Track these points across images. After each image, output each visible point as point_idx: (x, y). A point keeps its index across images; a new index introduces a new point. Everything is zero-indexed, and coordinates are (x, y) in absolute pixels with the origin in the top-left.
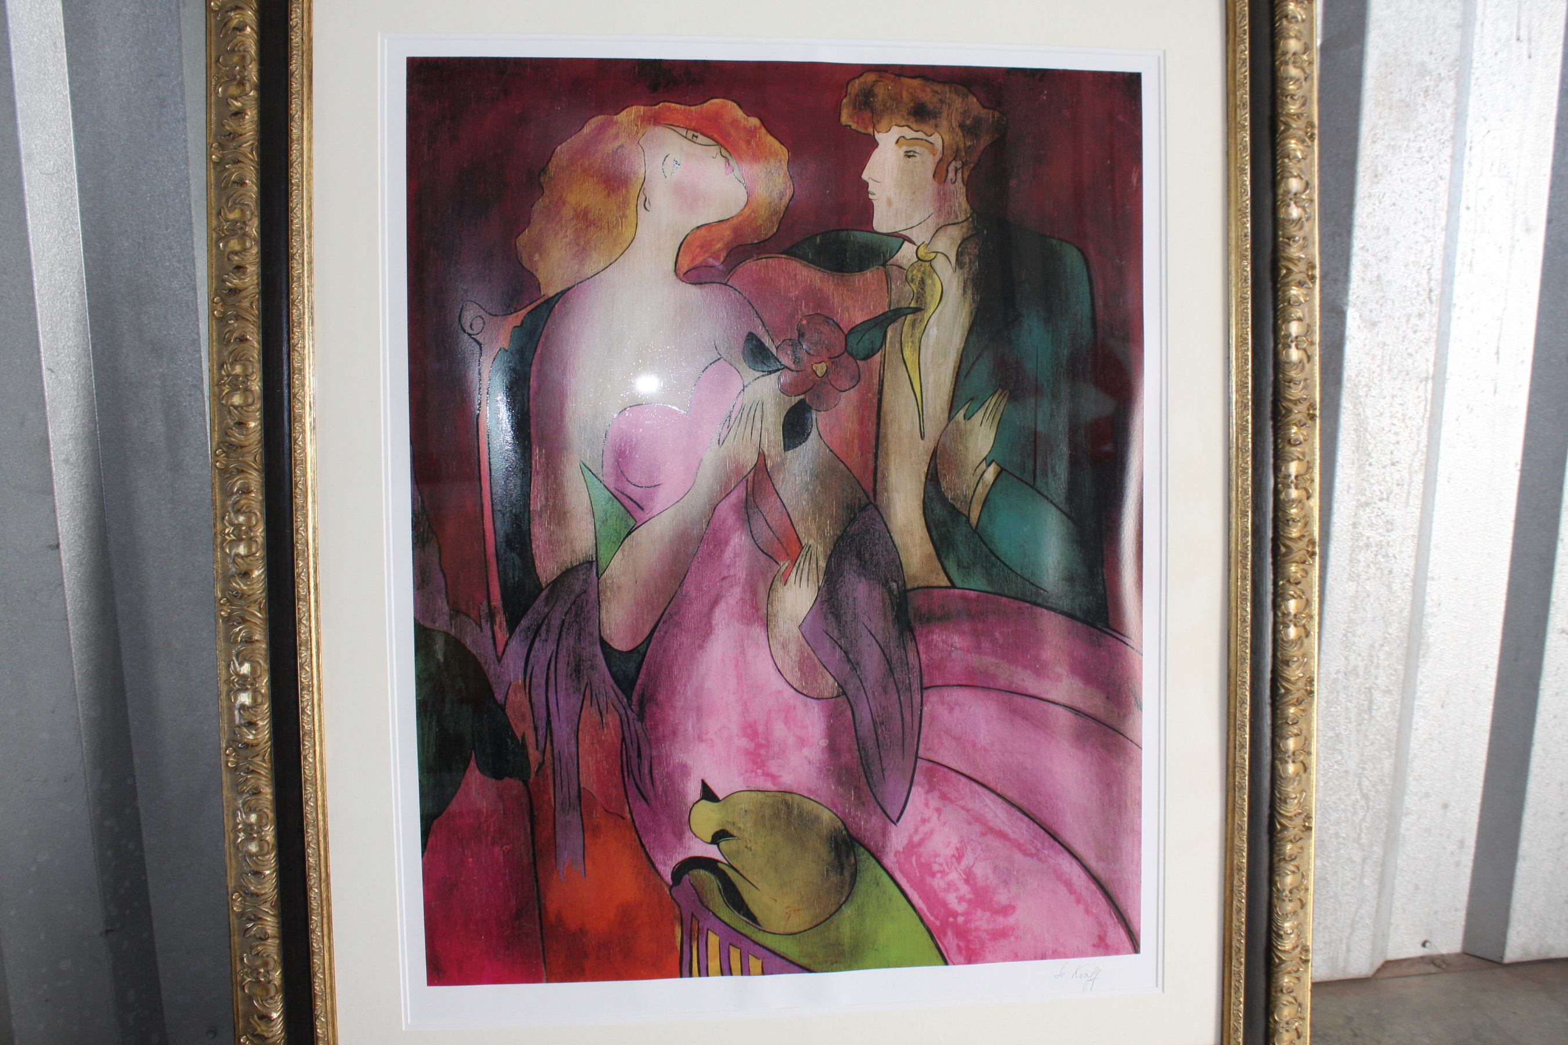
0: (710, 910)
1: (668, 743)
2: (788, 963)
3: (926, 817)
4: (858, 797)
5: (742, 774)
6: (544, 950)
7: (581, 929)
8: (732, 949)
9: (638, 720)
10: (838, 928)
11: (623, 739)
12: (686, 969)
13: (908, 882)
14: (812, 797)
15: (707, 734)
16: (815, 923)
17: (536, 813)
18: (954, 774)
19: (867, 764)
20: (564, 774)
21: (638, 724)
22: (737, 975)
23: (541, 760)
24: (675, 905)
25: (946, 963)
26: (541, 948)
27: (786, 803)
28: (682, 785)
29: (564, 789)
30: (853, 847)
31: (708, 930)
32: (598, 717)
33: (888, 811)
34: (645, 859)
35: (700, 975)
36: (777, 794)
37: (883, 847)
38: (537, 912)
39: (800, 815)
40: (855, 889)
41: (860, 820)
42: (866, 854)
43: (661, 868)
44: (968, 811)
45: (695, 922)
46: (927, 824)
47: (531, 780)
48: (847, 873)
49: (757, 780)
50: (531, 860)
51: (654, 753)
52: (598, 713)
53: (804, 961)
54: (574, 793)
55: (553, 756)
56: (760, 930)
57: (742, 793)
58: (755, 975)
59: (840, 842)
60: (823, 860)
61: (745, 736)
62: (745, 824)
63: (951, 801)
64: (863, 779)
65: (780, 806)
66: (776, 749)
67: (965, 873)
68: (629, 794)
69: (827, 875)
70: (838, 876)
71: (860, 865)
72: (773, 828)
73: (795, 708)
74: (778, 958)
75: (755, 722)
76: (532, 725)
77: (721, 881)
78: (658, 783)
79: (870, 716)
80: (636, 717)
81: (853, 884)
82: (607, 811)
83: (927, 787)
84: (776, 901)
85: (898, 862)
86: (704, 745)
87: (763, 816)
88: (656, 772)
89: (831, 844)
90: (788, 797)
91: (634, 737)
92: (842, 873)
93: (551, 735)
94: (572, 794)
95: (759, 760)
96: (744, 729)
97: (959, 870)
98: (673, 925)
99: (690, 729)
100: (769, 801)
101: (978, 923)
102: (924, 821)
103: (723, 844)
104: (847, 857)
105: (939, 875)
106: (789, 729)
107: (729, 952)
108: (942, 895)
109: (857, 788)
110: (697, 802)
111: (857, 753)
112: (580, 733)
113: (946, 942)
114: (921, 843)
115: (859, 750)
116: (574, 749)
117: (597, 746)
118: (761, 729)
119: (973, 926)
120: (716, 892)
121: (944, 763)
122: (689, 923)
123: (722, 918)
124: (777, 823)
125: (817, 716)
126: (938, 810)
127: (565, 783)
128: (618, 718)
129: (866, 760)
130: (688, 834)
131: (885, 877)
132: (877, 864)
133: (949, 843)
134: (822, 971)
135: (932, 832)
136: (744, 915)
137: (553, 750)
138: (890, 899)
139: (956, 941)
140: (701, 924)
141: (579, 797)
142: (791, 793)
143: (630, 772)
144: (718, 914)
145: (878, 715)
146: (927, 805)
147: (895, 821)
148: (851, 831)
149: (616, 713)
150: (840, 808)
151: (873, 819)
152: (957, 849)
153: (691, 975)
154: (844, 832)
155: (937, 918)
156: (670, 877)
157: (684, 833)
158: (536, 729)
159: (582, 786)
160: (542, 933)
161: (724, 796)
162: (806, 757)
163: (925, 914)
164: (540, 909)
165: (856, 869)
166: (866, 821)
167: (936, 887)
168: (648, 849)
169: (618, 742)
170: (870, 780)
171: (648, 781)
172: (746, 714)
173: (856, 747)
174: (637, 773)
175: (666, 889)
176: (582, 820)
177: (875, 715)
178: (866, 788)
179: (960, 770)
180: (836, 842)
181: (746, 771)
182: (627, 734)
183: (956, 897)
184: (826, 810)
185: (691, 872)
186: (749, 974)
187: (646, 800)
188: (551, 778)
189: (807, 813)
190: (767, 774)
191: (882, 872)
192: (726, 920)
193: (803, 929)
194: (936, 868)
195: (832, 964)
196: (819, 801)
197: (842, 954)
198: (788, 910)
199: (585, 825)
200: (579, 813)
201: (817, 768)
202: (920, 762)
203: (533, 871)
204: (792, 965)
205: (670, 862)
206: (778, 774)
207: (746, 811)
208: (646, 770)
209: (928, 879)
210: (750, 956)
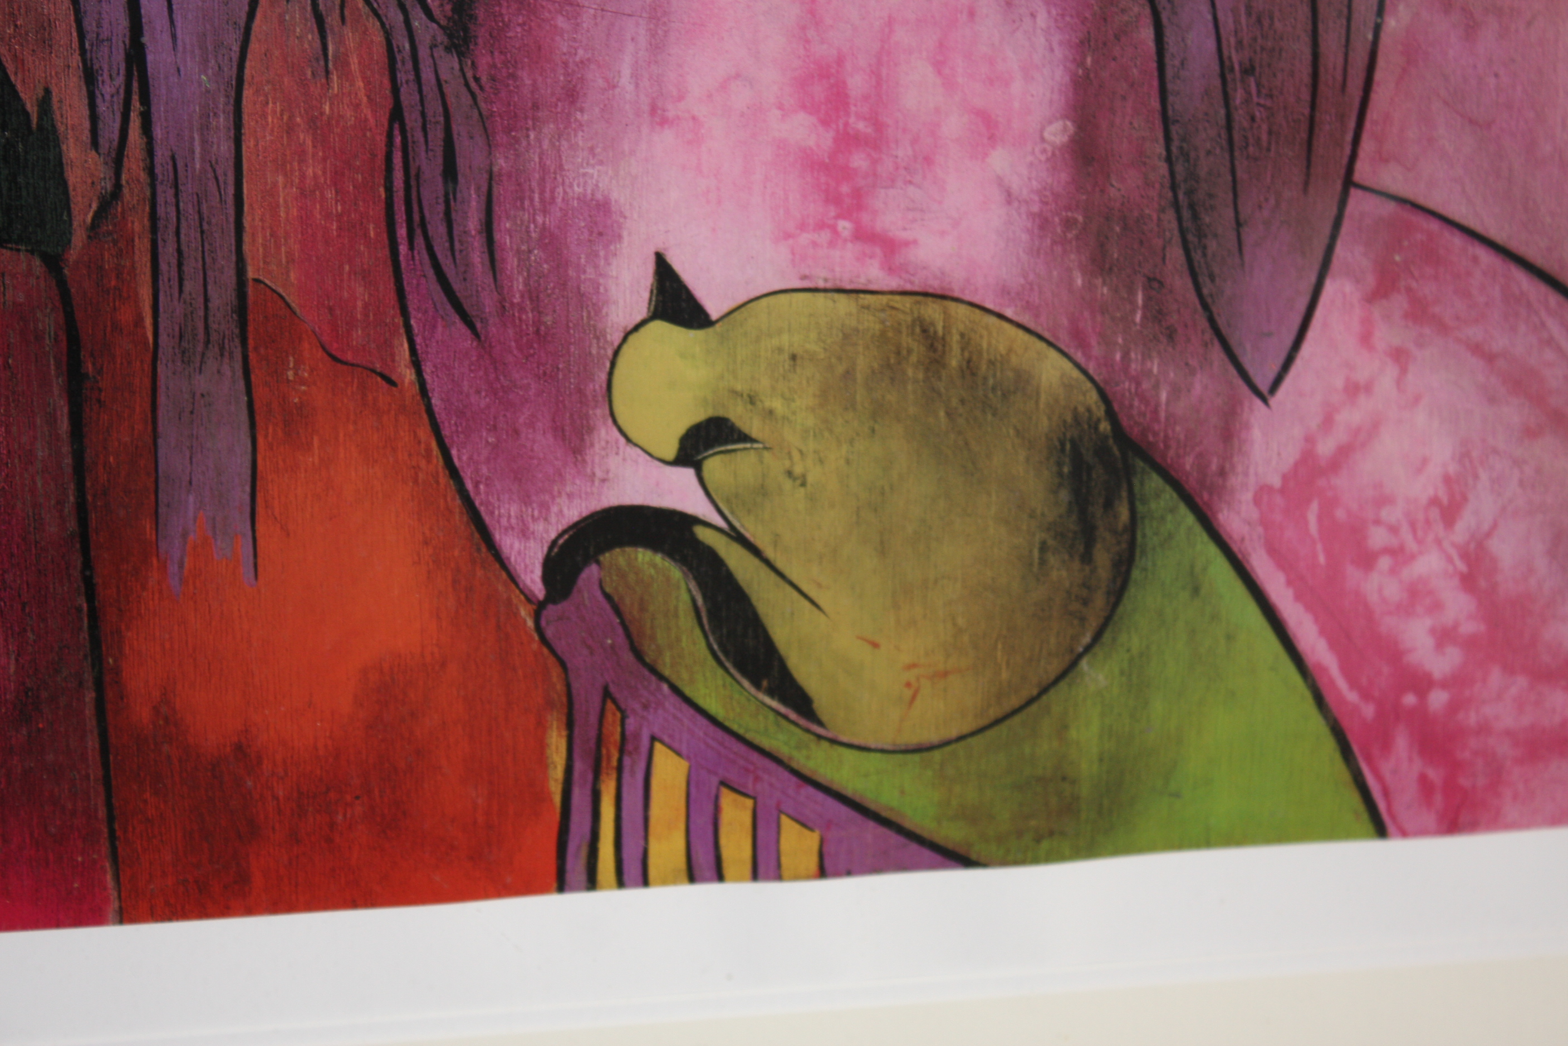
0: (662, 678)
1: (548, 129)
2: (902, 840)
3: (1361, 376)
4: (1156, 314)
5: (788, 236)
6: (111, 819)
7: (239, 749)
8: (728, 800)
9: (448, 49)
10: (1062, 728)
11: (397, 114)
12: (576, 865)
13: (1289, 583)
14: (1009, 313)
15: (681, 98)
16: (994, 713)
17: (89, 368)
18: (1457, 240)
19: (1192, 206)
20: (190, 235)
21: (449, 65)
22: (739, 879)
23: (109, 186)
24: (551, 660)
25: (1381, 831)
26: (102, 813)
27: (925, 331)
28: (590, 273)
29: (188, 286)
30: (1129, 472)
31: (653, 739)
32: (312, 37)
33: (1247, 361)
34: (459, 518)
35: (621, 883)
36: (898, 301)
37: (1222, 473)
38: (90, 696)
39: (969, 368)
40: (1127, 604)
41: (1156, 386)
42: (1169, 495)
43: (510, 545)
44: (1490, 358)
45: (612, 717)
46: (1362, 399)
47: (73, 254)
48: (1103, 558)
49: (836, 254)
50: (72, 525)
51: (501, 163)
52: (312, 23)
53: (952, 834)
54: (222, 297)
55: (151, 171)
56: (820, 737)
57: (782, 297)
58: (797, 877)
59: (1089, 457)
60: (1032, 515)
61: (804, 107)
62: (788, 400)
63: (1442, 328)
64: (1176, 253)
65: (906, 340)
66: (903, 152)
67: (1465, 556)
68: (413, 301)
69: (1043, 562)
70: (1076, 565)
71: (1149, 534)
72: (878, 411)
73: (972, 14)
74: (871, 824)
75: (840, 61)
76: (76, 60)
77: (702, 585)
78: (511, 262)
79: (1211, 44)
80: (441, 38)
81: (1118, 592)
82: (334, 358)
83: (1371, 280)
84: (875, 645)
85: (1265, 523)
86: (667, 137)
87: (849, 374)
88: (504, 226)
89: (1059, 464)
90: (932, 311)
91: (434, 108)
92: (1087, 558)
93: (145, 98)
94: (215, 302)
95: (845, 189)
96: (802, 83)
97: (1446, 544)
98: (541, 726)
99: (625, 80)
100: (871, 323)
101: (1488, 711)
102: (1354, 390)
103: (714, 465)
104: (1108, 504)
105: (1384, 563)
106: (949, 85)
107: (717, 810)
108: (1389, 624)
109: (1154, 283)
110: (637, 328)
111: (1163, 168)
112: (247, 93)
113: (1386, 768)
114: (1344, 453)
115: (1169, 159)
116: (225, 148)
117: (305, 138)
118: (857, 83)
119: (1472, 719)
120: (686, 621)
121: (1431, 205)
122: (593, 719)
123: (701, 702)
124: (892, 397)
125: (1041, 40)
126: (1399, 356)
127: (191, 266)
128: (379, 38)
129: (1190, 193)
130: (605, 433)
131: (1220, 570)
132: (1198, 529)
133: (1425, 461)
134: (1005, 862)
135: (1374, 427)
136: (771, 692)
137: (150, 151)
138: (1230, 638)
139: (1418, 766)
140: (631, 723)
141: (241, 309)
142: (943, 297)
143: (418, 226)
144: (688, 691)
145: (1240, 43)
146: (1366, 339)
147: (1264, 388)
148: (1125, 422)
149: (373, 24)
150: (1097, 350)
151: (1199, 384)
152: (1447, 480)
153: (592, 883)
154: (1105, 426)
155: (1366, 695)
156: (538, 572)
157: (591, 430)
158: (90, 77)
159: (251, 274)
160: (106, 765)
161: (725, 308)
162: (1000, 181)
163: (1332, 682)
164: (99, 686)
165: (1132, 544)
166: (1176, 392)
167: (1373, 598)
168: (469, 486)
169: (376, 120)
170: (1197, 256)
171: (477, 257)
172: (811, 33)
173: (1160, 149)
174: (442, 229)
175: (525, 613)
176: (249, 392)
177: (1230, 41)
178: (1180, 283)
179: (1478, 228)
180: (1079, 468)
181: (802, 227)
182: (408, 96)
183: (1433, 631)
184: (1053, 354)
185: (606, 557)
186: (778, 877)
187: (470, 325)
188: (142, 246)
189: (991, 363)
190: (864, 236)
191: (1212, 550)
192: (713, 705)
193: (954, 733)
194: (1378, 538)
195: (1038, 840)
196: (1031, 325)
197: (1069, 808)
198: (911, 676)
199: (257, 405)
200: (238, 366)
201: (1032, 215)
202: (1358, 203)
203: (78, 561)
204: (913, 847)
205: (539, 527)
206: (904, 235)
207: (794, 357)
208: (472, 222)
209: (1352, 574)
210: (785, 821)
